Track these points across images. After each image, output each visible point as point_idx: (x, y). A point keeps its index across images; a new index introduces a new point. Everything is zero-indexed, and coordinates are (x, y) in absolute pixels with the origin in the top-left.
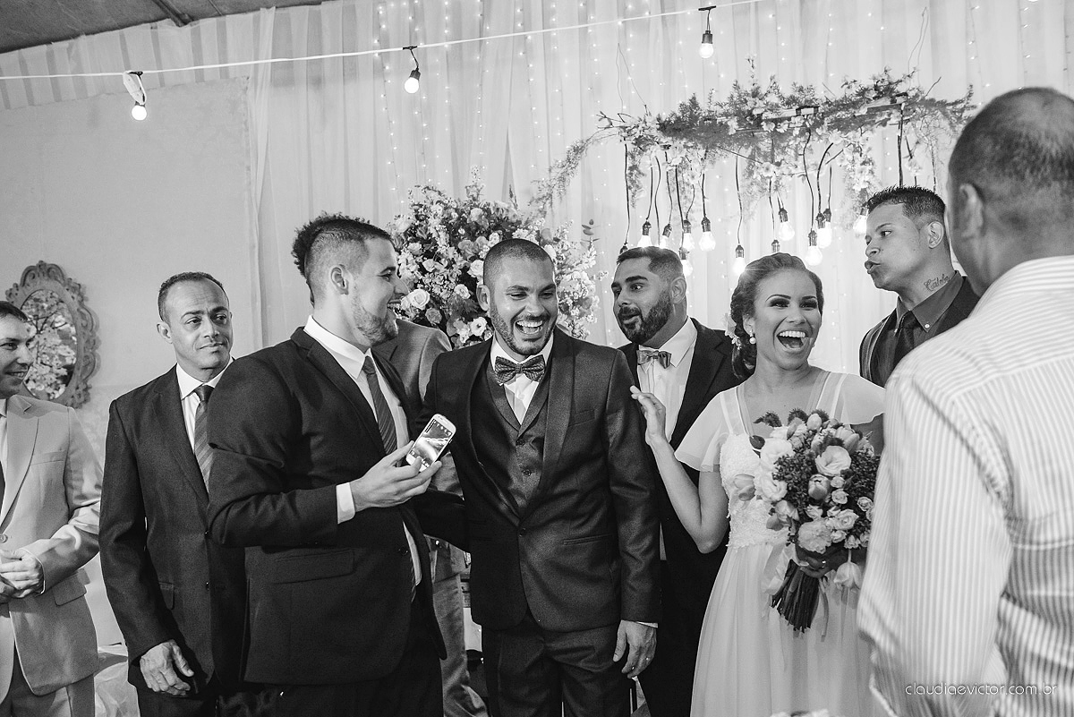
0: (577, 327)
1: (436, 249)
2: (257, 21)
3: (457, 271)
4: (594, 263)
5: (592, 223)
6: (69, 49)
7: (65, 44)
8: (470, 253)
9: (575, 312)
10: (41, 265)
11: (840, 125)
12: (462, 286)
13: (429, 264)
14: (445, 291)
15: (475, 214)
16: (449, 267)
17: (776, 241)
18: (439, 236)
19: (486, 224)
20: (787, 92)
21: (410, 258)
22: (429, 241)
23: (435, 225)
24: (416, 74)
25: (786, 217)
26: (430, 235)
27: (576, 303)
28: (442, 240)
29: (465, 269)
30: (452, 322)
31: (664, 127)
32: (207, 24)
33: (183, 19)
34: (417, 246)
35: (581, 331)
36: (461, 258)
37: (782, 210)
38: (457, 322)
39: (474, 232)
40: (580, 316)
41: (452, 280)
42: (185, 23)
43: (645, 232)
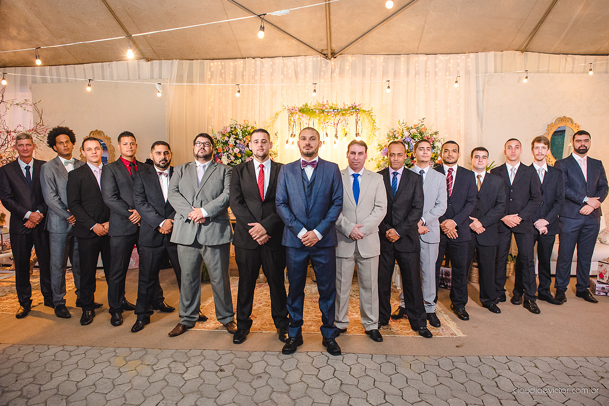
1: (239, 137)
2: (172, 63)
6: (109, 64)
7: (108, 63)
10: (96, 130)
11: (343, 114)
14: (243, 149)
15: (249, 129)
16: (244, 142)
20: (330, 104)
22: (236, 134)
23: (239, 131)
24: (239, 91)
26: (237, 133)
27: (275, 154)
28: (241, 135)
31: (300, 111)
32: (156, 62)
33: (148, 60)
34: (234, 136)
37: (327, 134)
38: (246, 157)
41: (245, 146)
42: (149, 61)
43: (291, 137)
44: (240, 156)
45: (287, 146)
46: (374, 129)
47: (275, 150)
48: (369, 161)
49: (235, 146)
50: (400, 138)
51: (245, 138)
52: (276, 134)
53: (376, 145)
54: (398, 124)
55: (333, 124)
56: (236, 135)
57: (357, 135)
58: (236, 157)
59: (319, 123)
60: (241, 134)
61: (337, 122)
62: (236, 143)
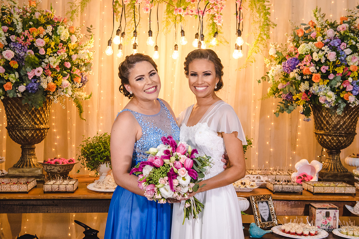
0: (84, 76)
1: (16, 30)
3: (28, 42)
4: (93, 46)
5: (91, 26)
8: (35, 34)
9: (84, 69)
12: (31, 51)
13: (13, 38)
14: (22, 52)
15: (37, 15)
16: (25, 40)
17: (176, 45)
18: (18, 24)
19: (43, 21)
21: (3, 33)
22: (12, 25)
23: (16, 18)
25: (184, 34)
26: (13, 22)
27: (85, 65)
28: (19, 26)
29: (33, 42)
30: (25, 68)
34: (6, 28)
35: (85, 78)
36: (31, 36)
37: (182, 31)
38: (28, 69)
39: (37, 24)
40: (86, 71)
41: (26, 47)
43: (117, 34)
44: (16, 66)
45: (109, 51)
46: (267, 24)
47: (87, 57)
48: (259, 82)
49: (7, 46)
50: (319, 39)
51: (26, 32)
52: (89, 30)
53: (272, 52)
54: (313, 15)
55: (194, 13)
56: (9, 26)
57: (239, 33)
58: (8, 68)
59: (169, 12)
60: (20, 24)
61: (202, 9)
62: (8, 40)
